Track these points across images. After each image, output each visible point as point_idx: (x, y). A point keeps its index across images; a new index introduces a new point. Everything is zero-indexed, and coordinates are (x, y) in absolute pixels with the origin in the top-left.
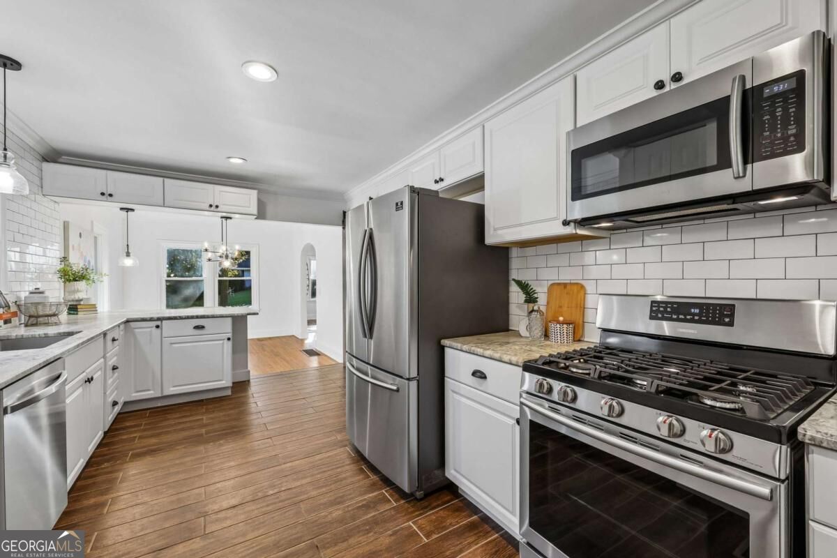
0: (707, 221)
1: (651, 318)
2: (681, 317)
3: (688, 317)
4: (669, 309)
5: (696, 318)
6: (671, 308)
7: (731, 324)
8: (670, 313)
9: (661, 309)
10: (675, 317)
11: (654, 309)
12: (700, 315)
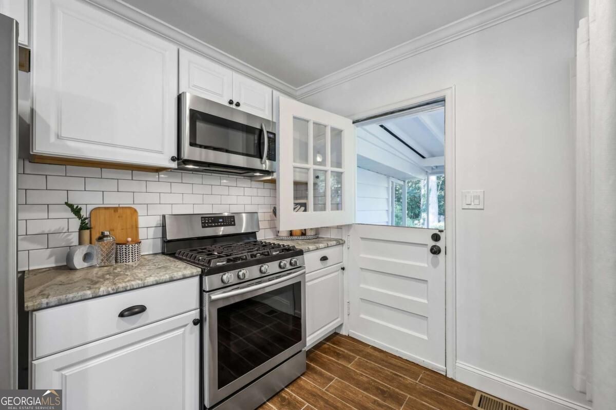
0: (213, 174)
1: (203, 227)
2: (216, 224)
3: (219, 224)
4: (210, 221)
5: (222, 224)
6: (211, 220)
7: (234, 225)
8: (211, 223)
9: (207, 221)
10: (213, 225)
11: (203, 221)
12: (223, 222)
